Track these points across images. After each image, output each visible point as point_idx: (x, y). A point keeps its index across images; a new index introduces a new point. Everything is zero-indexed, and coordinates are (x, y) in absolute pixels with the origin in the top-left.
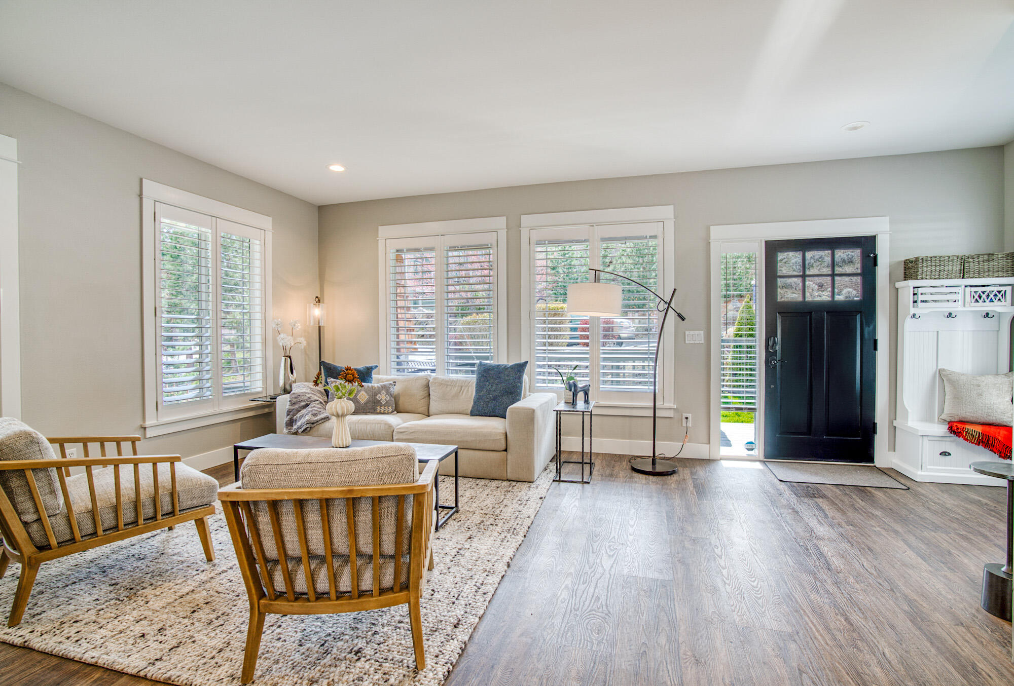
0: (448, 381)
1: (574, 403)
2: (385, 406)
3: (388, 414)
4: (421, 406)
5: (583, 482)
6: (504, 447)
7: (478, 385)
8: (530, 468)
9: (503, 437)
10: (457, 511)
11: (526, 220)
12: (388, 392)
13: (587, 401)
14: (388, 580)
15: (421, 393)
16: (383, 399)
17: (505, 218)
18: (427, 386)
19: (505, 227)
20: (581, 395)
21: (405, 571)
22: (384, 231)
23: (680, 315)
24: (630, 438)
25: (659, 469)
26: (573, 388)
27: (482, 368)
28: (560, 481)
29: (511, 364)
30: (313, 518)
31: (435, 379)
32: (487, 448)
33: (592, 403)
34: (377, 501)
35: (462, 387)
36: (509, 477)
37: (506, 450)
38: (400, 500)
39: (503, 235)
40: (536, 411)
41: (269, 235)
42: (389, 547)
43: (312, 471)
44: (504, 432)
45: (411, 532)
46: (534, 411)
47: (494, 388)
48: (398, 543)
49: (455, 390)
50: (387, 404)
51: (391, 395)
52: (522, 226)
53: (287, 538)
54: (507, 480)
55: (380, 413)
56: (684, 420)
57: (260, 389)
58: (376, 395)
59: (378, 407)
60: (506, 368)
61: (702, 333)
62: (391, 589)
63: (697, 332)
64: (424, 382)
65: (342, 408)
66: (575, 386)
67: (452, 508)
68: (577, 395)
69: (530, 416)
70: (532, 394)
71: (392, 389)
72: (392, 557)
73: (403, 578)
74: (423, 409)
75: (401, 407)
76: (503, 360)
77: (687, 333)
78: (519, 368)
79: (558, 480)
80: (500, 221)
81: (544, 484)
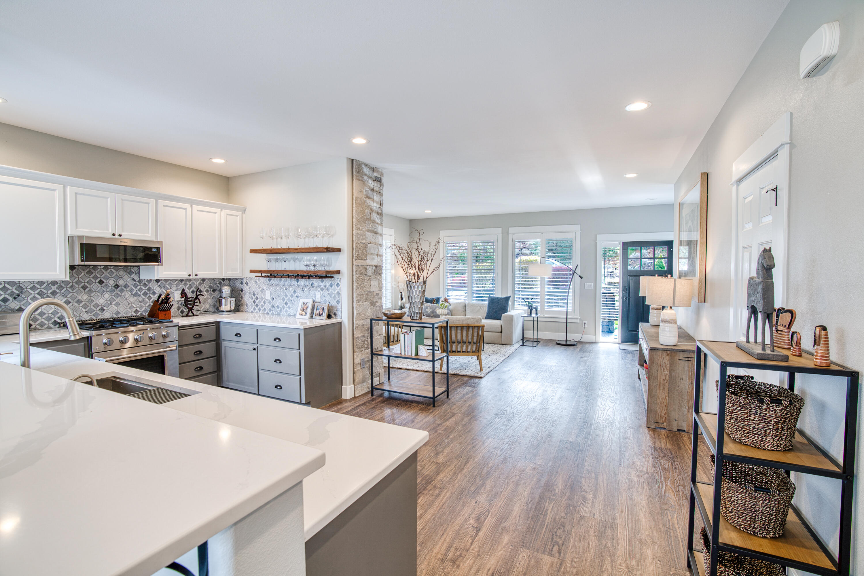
0: (474, 305)
1: (531, 314)
5: (533, 346)
6: (500, 331)
7: (489, 306)
8: (511, 339)
9: (500, 327)
11: (511, 230)
13: (537, 314)
14: (474, 349)
17: (501, 229)
18: (465, 307)
19: (501, 233)
20: (534, 311)
21: (478, 347)
22: (442, 233)
23: (580, 276)
24: (558, 332)
25: (568, 343)
26: (531, 307)
27: (490, 299)
28: (523, 346)
29: (503, 296)
30: (459, 332)
31: (468, 303)
32: (494, 331)
33: (539, 315)
34: (473, 327)
35: (481, 307)
36: (502, 343)
37: (501, 332)
38: (478, 327)
39: (500, 237)
40: (514, 316)
41: (393, 237)
42: (475, 340)
44: (500, 325)
45: (480, 337)
46: (512, 316)
47: (496, 307)
48: (477, 339)
49: (478, 308)
52: (509, 233)
53: (453, 336)
56: (584, 324)
57: (390, 307)
60: (501, 299)
61: (592, 284)
62: (474, 352)
63: (590, 284)
64: (464, 305)
66: (531, 306)
68: (532, 311)
69: (511, 318)
70: (513, 311)
72: (475, 343)
73: (477, 349)
76: (499, 294)
77: (586, 284)
78: (507, 299)
79: (523, 345)
80: (499, 230)
81: (517, 346)
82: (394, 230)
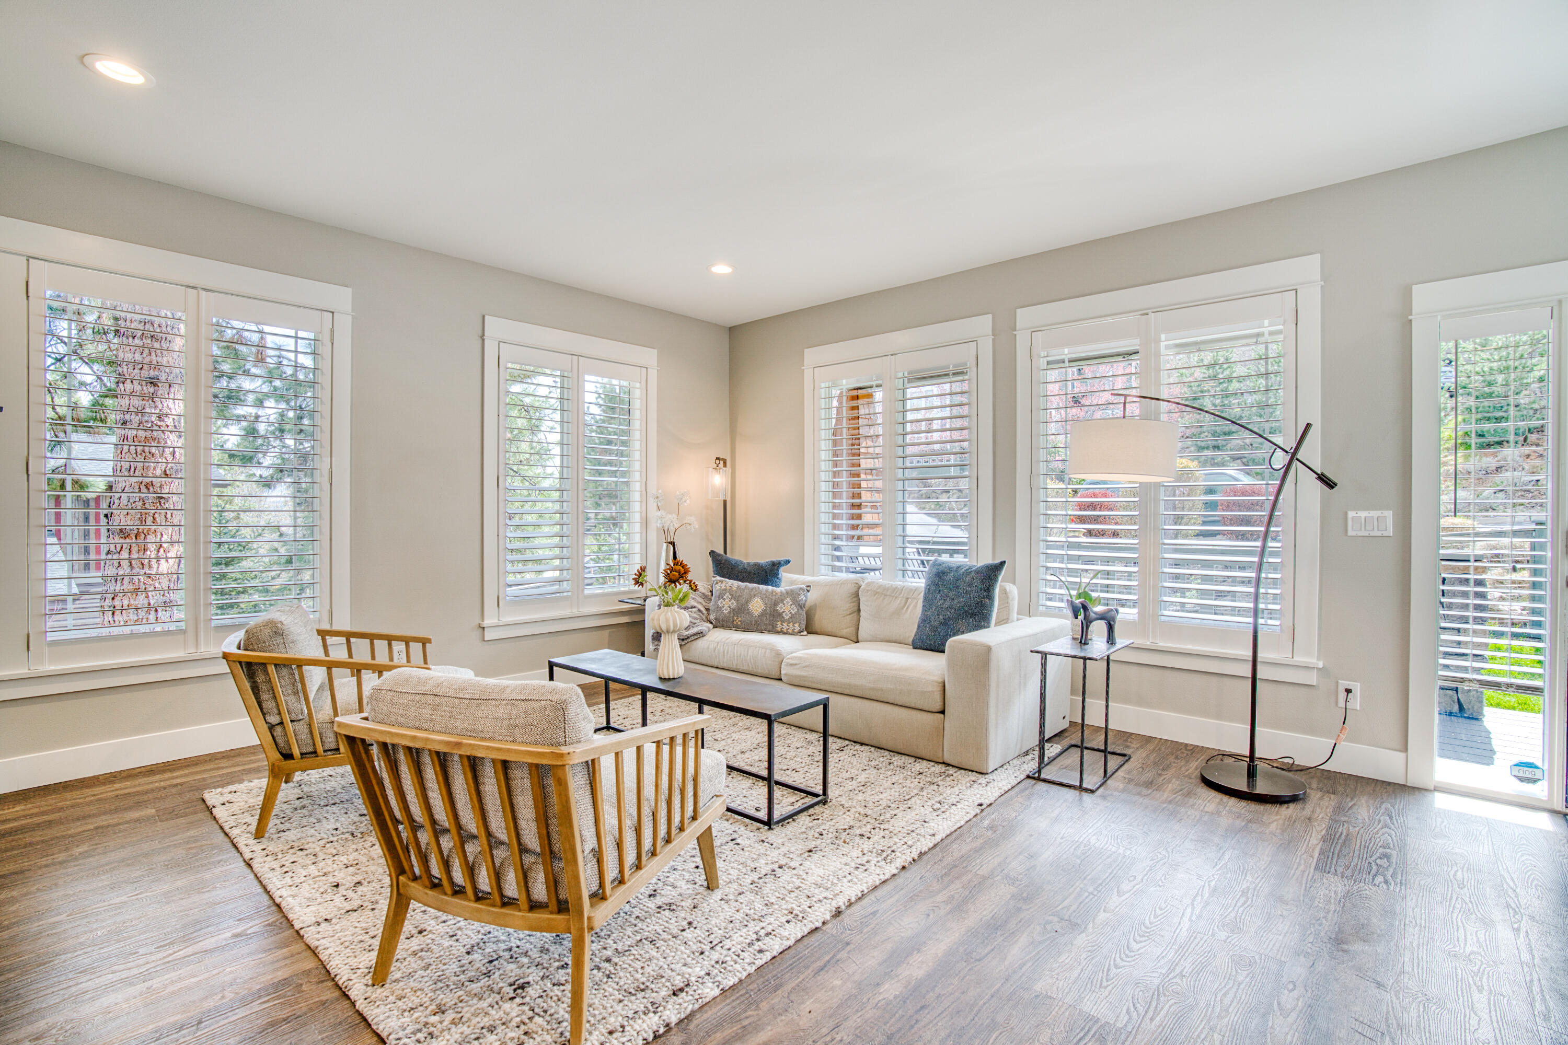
0: (888, 589)
1: (1083, 641)
2: (788, 622)
3: (793, 634)
4: (845, 625)
5: (1081, 788)
6: (938, 706)
7: (928, 601)
8: (981, 748)
9: (937, 690)
10: (824, 802)
11: (1025, 317)
12: (795, 602)
13: (1111, 640)
14: (540, 890)
15: (846, 606)
16: (787, 611)
17: (990, 316)
18: (856, 596)
19: (990, 333)
20: (1098, 629)
22: (812, 356)
23: (1322, 478)
24: (1219, 716)
25: (1261, 788)
26: (1081, 613)
27: (934, 570)
28: (1039, 779)
29: (980, 563)
31: (868, 584)
32: (913, 705)
33: (1120, 642)
35: (907, 599)
36: (947, 758)
37: (941, 712)
39: (986, 346)
40: (993, 649)
41: (653, 373)
42: (532, 839)
43: (435, 708)
44: (940, 680)
46: (989, 649)
47: (947, 604)
48: (540, 836)
49: (897, 603)
50: (793, 619)
51: (801, 606)
52: (1018, 327)
54: (944, 763)
55: (781, 632)
56: (1342, 695)
58: (776, 604)
59: (779, 623)
60: (970, 572)
61: (1389, 514)
62: (547, 906)
63: (1375, 514)
64: (853, 590)
65: (667, 620)
67: (817, 795)
68: (1088, 627)
69: (982, 658)
70: (1026, 619)
71: (802, 597)
73: (564, 893)
74: (849, 631)
75: (817, 625)
76: (970, 555)
77: (1351, 514)
78: (992, 573)
79: (1036, 777)
80: (984, 323)
81: (1003, 780)
82: (656, 351)
